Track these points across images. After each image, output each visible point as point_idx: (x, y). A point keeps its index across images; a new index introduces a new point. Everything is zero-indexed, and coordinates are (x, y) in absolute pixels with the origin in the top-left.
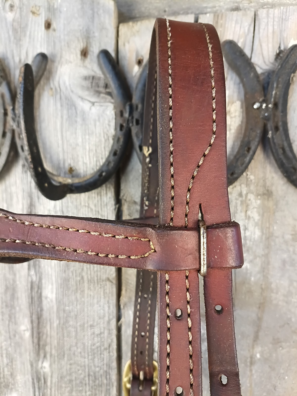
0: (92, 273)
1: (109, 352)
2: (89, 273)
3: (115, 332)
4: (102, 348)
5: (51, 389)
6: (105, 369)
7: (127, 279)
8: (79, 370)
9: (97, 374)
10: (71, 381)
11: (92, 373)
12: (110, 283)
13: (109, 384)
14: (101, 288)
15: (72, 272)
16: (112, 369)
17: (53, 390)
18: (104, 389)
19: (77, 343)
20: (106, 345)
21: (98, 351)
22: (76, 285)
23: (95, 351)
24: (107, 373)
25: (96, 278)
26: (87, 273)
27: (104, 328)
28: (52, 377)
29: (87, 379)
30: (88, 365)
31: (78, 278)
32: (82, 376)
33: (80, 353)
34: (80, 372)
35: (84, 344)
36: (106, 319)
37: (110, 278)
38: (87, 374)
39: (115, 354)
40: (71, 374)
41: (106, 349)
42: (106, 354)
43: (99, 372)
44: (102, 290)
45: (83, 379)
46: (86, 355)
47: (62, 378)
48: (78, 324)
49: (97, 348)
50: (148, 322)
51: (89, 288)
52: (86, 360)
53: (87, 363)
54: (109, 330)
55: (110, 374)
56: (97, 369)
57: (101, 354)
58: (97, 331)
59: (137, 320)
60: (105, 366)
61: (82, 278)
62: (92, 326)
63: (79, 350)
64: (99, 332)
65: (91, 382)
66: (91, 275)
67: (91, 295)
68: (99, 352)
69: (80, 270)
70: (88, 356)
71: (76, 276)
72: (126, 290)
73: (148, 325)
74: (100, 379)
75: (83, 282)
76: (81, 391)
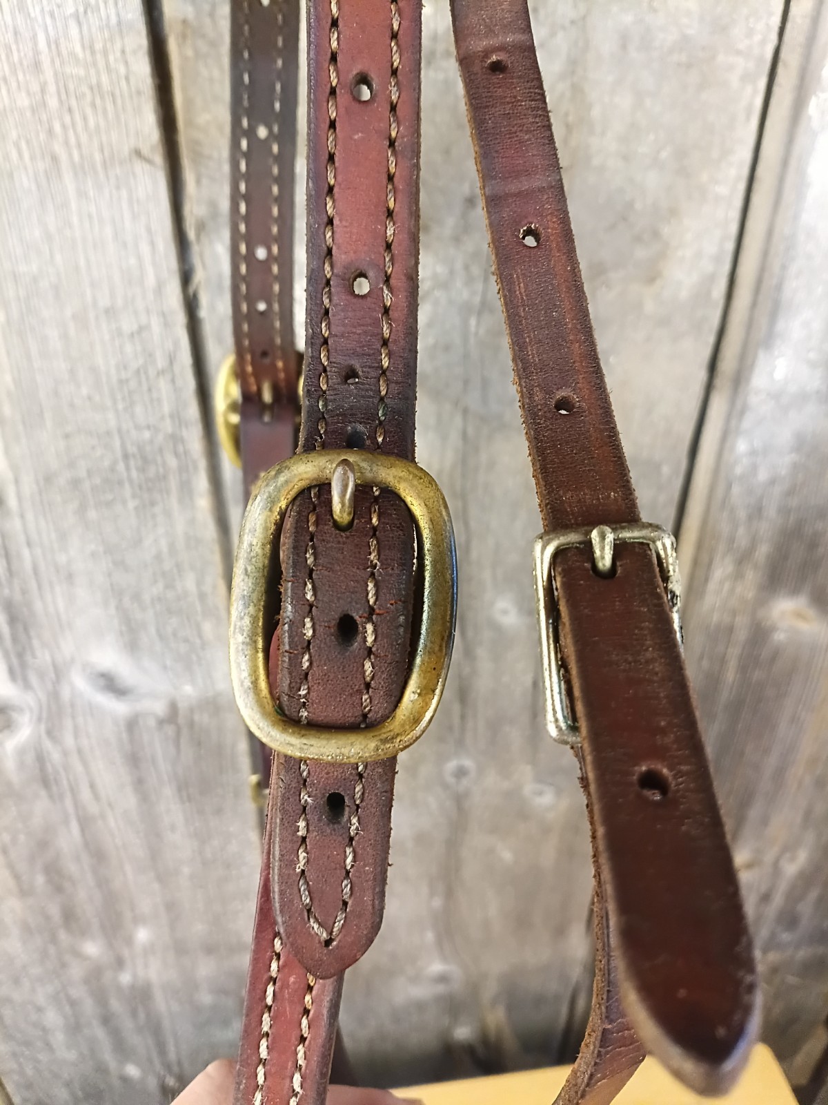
0: (84, 138)
1: (173, 381)
2: (73, 140)
3: (181, 319)
4: (152, 372)
5: (22, 516)
6: (170, 430)
7: (197, 143)
8: (93, 448)
9: (148, 448)
10: (76, 483)
11: (132, 449)
12: (147, 167)
13: (185, 469)
14: (118, 188)
15: (17, 146)
16: (187, 427)
17: (30, 516)
18: (173, 483)
19: (72, 372)
20: (161, 363)
21: (140, 383)
22: (39, 187)
23: (133, 384)
24: (176, 439)
25: (98, 157)
26: (67, 143)
27: (148, 312)
28: (17, 481)
29: (121, 467)
30: (119, 431)
31: (41, 166)
32: (106, 463)
33: (90, 398)
34: (99, 452)
35: (94, 370)
36: (151, 280)
37: (146, 151)
38: (119, 454)
39: (190, 383)
40: (72, 465)
41: (161, 373)
42: (163, 385)
43: (151, 441)
44: (124, 193)
45: (112, 469)
46: (109, 403)
47: (49, 479)
48: (68, 312)
49: (138, 372)
50: (275, 211)
51: (82, 194)
52: (111, 416)
53: (113, 423)
54: (164, 315)
55: (182, 440)
56: (147, 435)
57: (150, 390)
58: (128, 325)
59: (243, 208)
60: (168, 421)
61: (55, 159)
62: (110, 312)
63: (84, 391)
64: (135, 327)
65: (134, 474)
66: (79, 146)
67: (90, 216)
68: (145, 387)
69: (42, 136)
70: (115, 402)
71: (32, 158)
72: (198, 181)
73: (276, 220)
74: (159, 459)
75: (60, 176)
76: (109, 504)
